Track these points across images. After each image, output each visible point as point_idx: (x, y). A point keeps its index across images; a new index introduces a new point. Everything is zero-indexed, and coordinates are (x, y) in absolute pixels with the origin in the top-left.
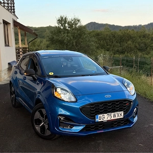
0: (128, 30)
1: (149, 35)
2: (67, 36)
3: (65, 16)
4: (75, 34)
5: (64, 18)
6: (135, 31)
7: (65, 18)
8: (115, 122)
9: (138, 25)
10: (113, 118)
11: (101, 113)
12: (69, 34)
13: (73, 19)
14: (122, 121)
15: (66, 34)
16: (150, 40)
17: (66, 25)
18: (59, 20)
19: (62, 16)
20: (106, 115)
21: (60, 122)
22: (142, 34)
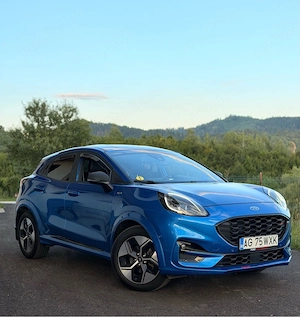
0: (159, 137)
1: (204, 148)
2: (50, 142)
3: (43, 101)
4: (68, 138)
5: (40, 104)
6: (176, 139)
7: (44, 105)
8: (265, 253)
9: (176, 128)
10: (263, 246)
11: (247, 235)
12: (54, 139)
13: (61, 106)
14: (275, 251)
15: (47, 139)
16: (206, 159)
17: (46, 119)
18: (29, 109)
19: (37, 100)
20: (253, 238)
21: (181, 252)
22: (190, 146)
